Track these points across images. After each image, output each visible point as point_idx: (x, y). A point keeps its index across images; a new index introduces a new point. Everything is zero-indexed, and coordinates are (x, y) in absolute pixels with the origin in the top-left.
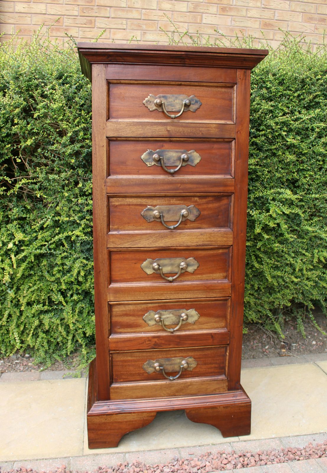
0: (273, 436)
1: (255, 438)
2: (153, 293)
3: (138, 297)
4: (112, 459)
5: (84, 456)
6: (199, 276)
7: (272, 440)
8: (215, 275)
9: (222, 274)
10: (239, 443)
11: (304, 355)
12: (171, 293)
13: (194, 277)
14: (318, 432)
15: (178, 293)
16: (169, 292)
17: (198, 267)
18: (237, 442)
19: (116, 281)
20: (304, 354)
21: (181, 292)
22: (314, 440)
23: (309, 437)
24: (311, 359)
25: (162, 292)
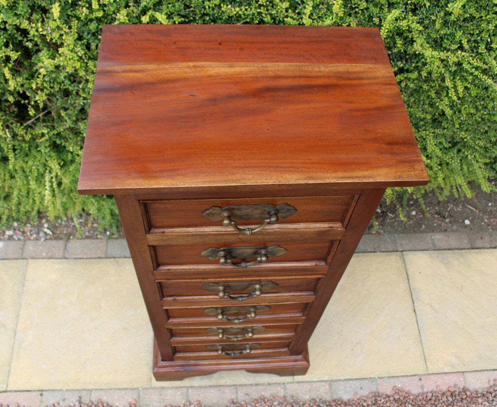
4: (177, 394)
5: (152, 388)
14: (368, 377)
18: (291, 383)
22: (361, 388)
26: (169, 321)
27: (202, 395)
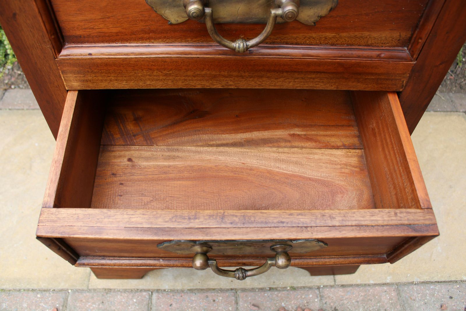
0: (389, 280)
1: (359, 282)
2: (189, 73)
3: (148, 83)
4: (131, 302)
5: (89, 290)
6: (329, 35)
7: (385, 288)
8: (375, 35)
9: (396, 35)
10: (332, 290)
11: (451, 94)
12: (242, 77)
13: (314, 35)
14: (459, 279)
15: (261, 77)
16: (235, 74)
17: (331, 10)
18: (332, 287)
19: (80, 40)
20: (450, 91)
21: (268, 74)
22: (451, 298)
23: (444, 289)
24: (461, 105)
25: (214, 73)
26: (64, 52)
27: (174, 305)
